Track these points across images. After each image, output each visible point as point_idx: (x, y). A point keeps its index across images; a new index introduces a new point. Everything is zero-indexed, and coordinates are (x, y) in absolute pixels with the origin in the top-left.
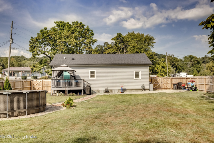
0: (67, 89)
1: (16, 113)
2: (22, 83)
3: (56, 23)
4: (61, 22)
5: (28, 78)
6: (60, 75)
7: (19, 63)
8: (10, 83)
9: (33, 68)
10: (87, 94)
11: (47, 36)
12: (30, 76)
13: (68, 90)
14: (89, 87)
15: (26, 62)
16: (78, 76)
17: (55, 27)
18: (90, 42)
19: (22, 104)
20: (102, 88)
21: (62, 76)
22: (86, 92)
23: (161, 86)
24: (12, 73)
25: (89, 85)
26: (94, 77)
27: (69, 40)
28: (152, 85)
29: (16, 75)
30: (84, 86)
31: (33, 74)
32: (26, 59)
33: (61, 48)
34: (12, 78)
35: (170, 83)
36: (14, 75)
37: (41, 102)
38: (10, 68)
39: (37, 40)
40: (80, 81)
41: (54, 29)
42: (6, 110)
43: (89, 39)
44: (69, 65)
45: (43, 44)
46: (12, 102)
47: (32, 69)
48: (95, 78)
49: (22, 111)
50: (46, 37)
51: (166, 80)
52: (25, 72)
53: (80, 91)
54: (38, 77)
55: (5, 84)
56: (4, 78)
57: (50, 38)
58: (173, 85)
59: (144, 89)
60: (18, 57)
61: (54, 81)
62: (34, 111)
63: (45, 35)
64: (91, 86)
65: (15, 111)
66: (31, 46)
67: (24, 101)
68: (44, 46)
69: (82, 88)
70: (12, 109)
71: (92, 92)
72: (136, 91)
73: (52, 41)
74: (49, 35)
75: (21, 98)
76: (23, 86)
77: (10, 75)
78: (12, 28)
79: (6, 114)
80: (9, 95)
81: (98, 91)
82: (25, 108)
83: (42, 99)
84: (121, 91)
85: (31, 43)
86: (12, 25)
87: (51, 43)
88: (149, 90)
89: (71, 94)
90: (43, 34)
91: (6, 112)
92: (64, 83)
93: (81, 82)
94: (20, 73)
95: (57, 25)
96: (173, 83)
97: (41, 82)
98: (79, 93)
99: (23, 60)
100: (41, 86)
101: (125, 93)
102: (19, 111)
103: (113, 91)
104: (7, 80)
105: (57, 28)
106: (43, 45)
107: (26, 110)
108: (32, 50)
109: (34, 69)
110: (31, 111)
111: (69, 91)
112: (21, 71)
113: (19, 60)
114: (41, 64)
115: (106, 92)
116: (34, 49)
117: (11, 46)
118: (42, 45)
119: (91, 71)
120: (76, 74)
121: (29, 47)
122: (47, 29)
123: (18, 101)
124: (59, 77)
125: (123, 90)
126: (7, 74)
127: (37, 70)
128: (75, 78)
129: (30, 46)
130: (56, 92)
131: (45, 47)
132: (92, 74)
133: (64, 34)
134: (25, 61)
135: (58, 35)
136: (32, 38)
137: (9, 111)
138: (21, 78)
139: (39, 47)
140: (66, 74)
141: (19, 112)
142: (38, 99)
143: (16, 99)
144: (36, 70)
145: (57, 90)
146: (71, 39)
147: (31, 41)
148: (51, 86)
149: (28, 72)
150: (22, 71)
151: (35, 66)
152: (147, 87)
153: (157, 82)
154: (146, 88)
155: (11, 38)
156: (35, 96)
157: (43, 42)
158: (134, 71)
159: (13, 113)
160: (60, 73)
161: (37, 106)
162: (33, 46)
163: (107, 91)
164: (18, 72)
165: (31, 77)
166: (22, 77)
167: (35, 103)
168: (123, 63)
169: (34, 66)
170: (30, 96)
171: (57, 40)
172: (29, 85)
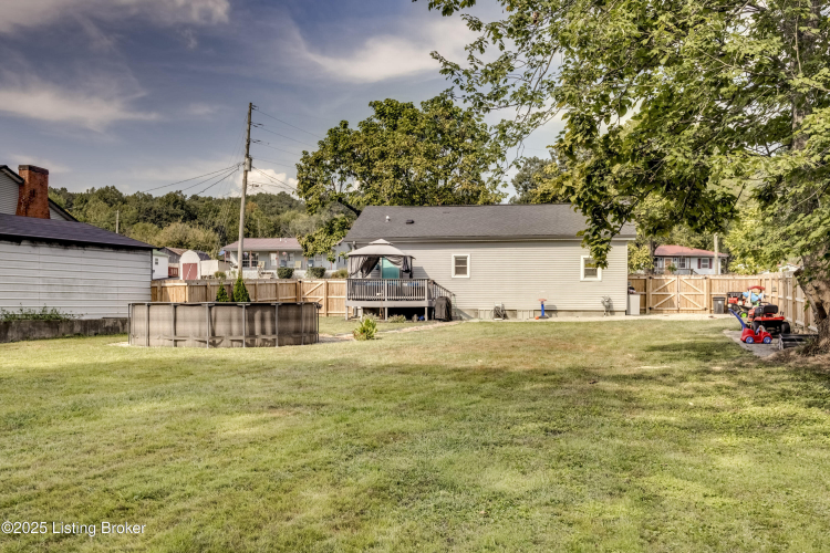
0: (387, 304)
1: (258, 341)
2: (274, 287)
3: (373, 105)
4: (390, 103)
5: (296, 273)
6: (372, 269)
7: (272, 218)
8: (247, 288)
9: (308, 244)
10: (440, 320)
11: (348, 150)
12: (302, 268)
13: (389, 309)
14: (444, 302)
15: (293, 217)
16: (421, 269)
17: (370, 119)
18: (474, 163)
19: (268, 326)
20: (486, 306)
21: (378, 269)
22: (437, 315)
23: (675, 303)
24: (251, 257)
25: (448, 295)
26: (465, 273)
27: (407, 161)
28: (636, 299)
29: (261, 263)
30: (429, 298)
31: (312, 261)
32: (294, 204)
33: (386, 185)
34: (251, 274)
35: (704, 292)
36: (255, 264)
37: (306, 324)
38: (245, 240)
39: (318, 161)
40: (421, 284)
41: (368, 127)
42: (241, 334)
43: (471, 156)
44: (396, 241)
45: (337, 171)
46: (251, 320)
47: (306, 247)
48: (468, 276)
49: (270, 338)
50: (343, 151)
51: (691, 284)
52: (289, 252)
53: (419, 312)
54: (327, 272)
55: (235, 289)
56: (227, 273)
57: (354, 155)
58: (716, 299)
59: (610, 310)
60: (269, 198)
61: (353, 284)
62: (291, 340)
63: (341, 147)
64: (452, 299)
65: (256, 337)
66: (302, 181)
67: (273, 319)
68: (339, 176)
69: (425, 304)
70: (252, 334)
71: (453, 314)
72: (584, 315)
73: (362, 165)
74: (352, 148)
75: (268, 314)
76: (277, 296)
77: (245, 264)
78: (250, 123)
79: (241, 341)
80: (246, 307)
81: (476, 312)
82: (274, 333)
83: (307, 318)
84: (540, 314)
85: (300, 169)
86: (250, 114)
87: (359, 170)
88: (627, 312)
89: (395, 317)
90: (336, 142)
91: (242, 338)
92: (377, 289)
93: (423, 288)
94: (273, 256)
95: (378, 112)
96: (716, 293)
97: (324, 286)
98: (415, 317)
99: (286, 207)
100: (323, 297)
101: (554, 319)
102: (264, 337)
103: (520, 314)
104: (240, 280)
105: (376, 121)
106: (336, 175)
107: (275, 337)
108: (305, 192)
109: (310, 246)
110: (286, 340)
111: (392, 311)
112: (274, 252)
113: (274, 209)
114: (331, 232)
115: (498, 316)
116: (310, 187)
117: (246, 177)
118: (333, 175)
119: (456, 258)
120: (416, 264)
121: (297, 182)
122: (349, 127)
123: (263, 320)
124: (368, 272)
125: (548, 311)
126: (236, 261)
127: (320, 250)
128: (411, 276)
129: (299, 178)
130: (360, 313)
131: (342, 180)
132: (461, 266)
133: (394, 142)
134: (293, 212)
135: (378, 145)
136: (305, 153)
137: (246, 337)
138: (275, 272)
139: (325, 182)
140: (386, 264)
141: (265, 340)
142: (298, 318)
143: (257, 315)
144: (315, 250)
145: (364, 309)
146: (416, 158)
147: (303, 165)
148: (345, 297)
149: (297, 253)
150: (279, 252)
151: (313, 240)
152: (620, 303)
153: (665, 289)
154: (615, 307)
155: (247, 156)
156: (292, 312)
157: (336, 165)
158: (582, 257)
159: (253, 341)
160: (371, 263)
161: (297, 332)
162: (307, 178)
163: (500, 313)
164: (267, 253)
165: (305, 272)
166: (279, 270)
167: (292, 325)
168: (550, 233)
169: (311, 240)
170: (284, 311)
171: (376, 160)
172: (293, 292)
